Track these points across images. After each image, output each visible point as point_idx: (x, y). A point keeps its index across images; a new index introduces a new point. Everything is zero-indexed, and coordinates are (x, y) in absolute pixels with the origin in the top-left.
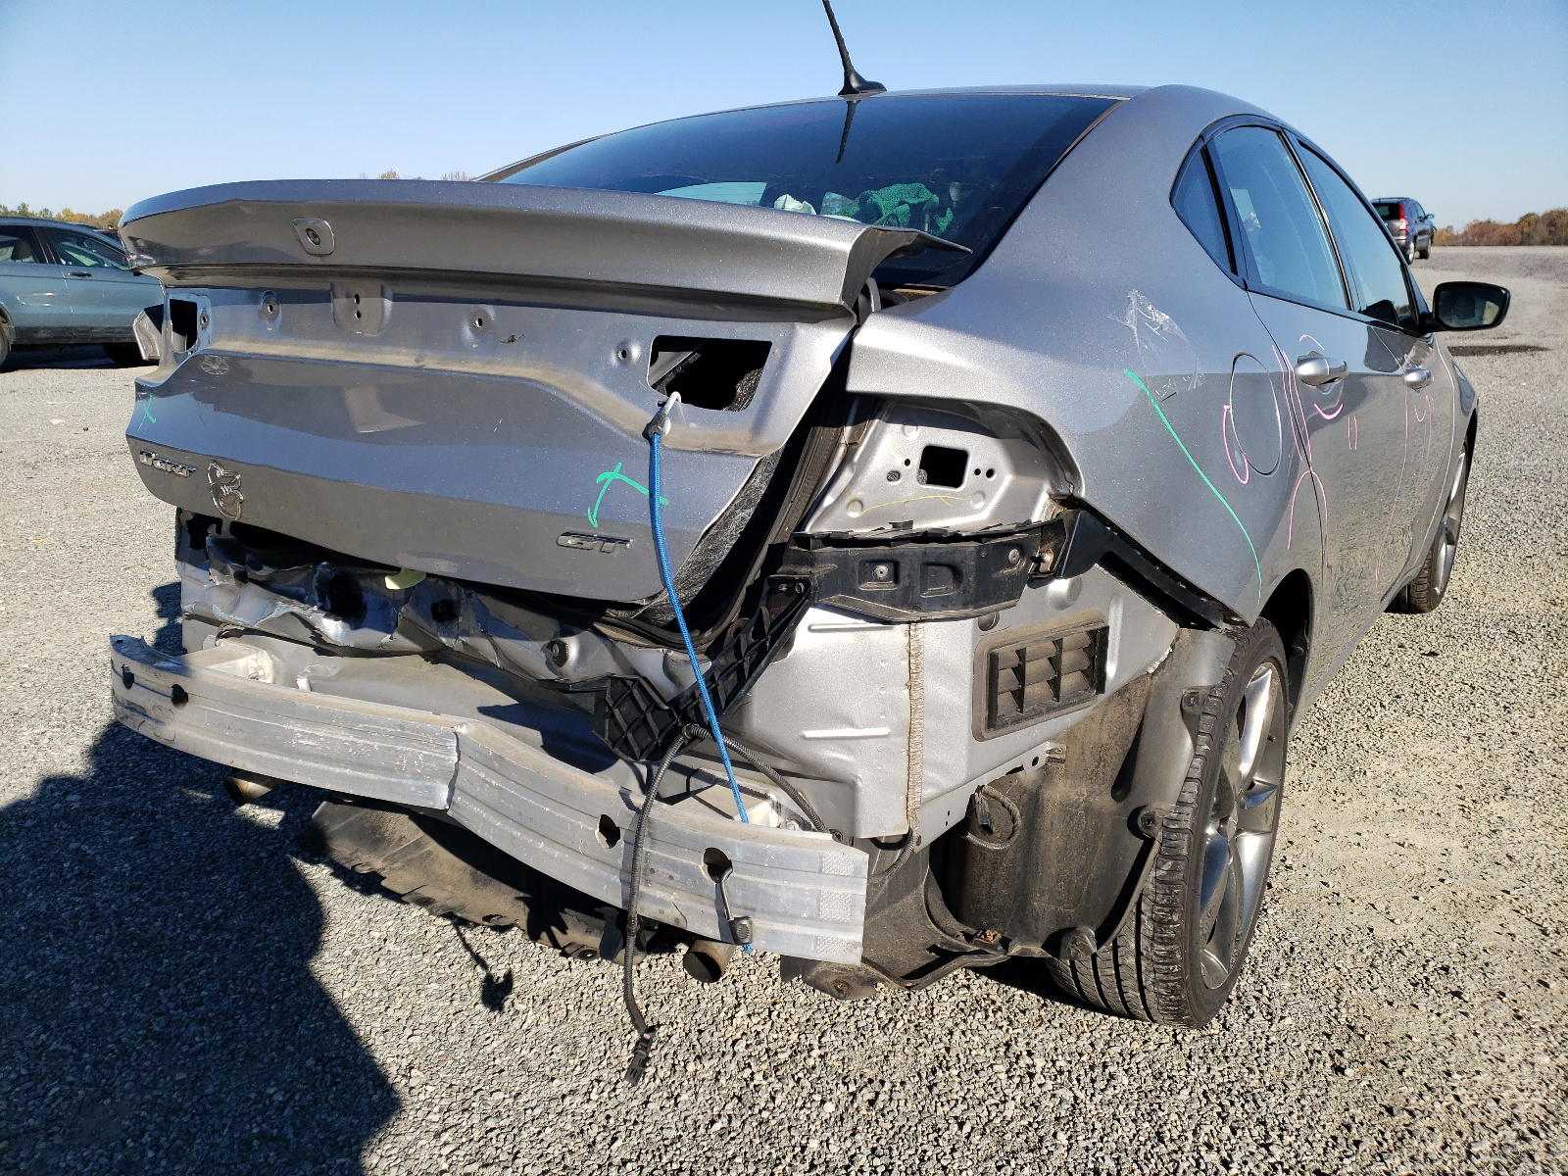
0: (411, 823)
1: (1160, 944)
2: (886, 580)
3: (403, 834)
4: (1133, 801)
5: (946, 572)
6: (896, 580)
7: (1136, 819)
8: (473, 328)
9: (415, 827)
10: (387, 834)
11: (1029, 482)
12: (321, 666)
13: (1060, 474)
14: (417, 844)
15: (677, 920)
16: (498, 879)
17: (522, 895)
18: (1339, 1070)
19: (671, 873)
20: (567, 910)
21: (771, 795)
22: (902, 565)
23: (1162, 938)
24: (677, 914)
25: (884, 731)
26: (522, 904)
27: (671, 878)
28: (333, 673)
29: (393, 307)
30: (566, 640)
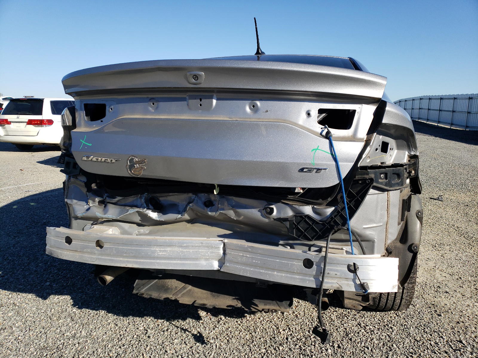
0: (178, 282)
1: (410, 284)
2: (384, 179)
3: (176, 285)
4: (409, 243)
5: (396, 176)
6: (386, 179)
7: (412, 247)
8: (250, 108)
9: (180, 282)
10: (169, 287)
11: (401, 152)
12: (142, 230)
13: (411, 148)
14: (184, 288)
15: (338, 288)
16: (223, 294)
17: (234, 298)
18: (440, 315)
19: (336, 273)
20: (254, 300)
21: (344, 248)
22: (388, 174)
23: (411, 282)
24: (338, 286)
25: (382, 224)
26: (235, 300)
27: (336, 274)
28: (147, 232)
29: (216, 103)
30: (273, 206)
